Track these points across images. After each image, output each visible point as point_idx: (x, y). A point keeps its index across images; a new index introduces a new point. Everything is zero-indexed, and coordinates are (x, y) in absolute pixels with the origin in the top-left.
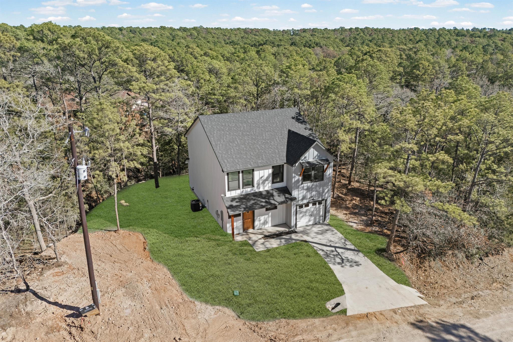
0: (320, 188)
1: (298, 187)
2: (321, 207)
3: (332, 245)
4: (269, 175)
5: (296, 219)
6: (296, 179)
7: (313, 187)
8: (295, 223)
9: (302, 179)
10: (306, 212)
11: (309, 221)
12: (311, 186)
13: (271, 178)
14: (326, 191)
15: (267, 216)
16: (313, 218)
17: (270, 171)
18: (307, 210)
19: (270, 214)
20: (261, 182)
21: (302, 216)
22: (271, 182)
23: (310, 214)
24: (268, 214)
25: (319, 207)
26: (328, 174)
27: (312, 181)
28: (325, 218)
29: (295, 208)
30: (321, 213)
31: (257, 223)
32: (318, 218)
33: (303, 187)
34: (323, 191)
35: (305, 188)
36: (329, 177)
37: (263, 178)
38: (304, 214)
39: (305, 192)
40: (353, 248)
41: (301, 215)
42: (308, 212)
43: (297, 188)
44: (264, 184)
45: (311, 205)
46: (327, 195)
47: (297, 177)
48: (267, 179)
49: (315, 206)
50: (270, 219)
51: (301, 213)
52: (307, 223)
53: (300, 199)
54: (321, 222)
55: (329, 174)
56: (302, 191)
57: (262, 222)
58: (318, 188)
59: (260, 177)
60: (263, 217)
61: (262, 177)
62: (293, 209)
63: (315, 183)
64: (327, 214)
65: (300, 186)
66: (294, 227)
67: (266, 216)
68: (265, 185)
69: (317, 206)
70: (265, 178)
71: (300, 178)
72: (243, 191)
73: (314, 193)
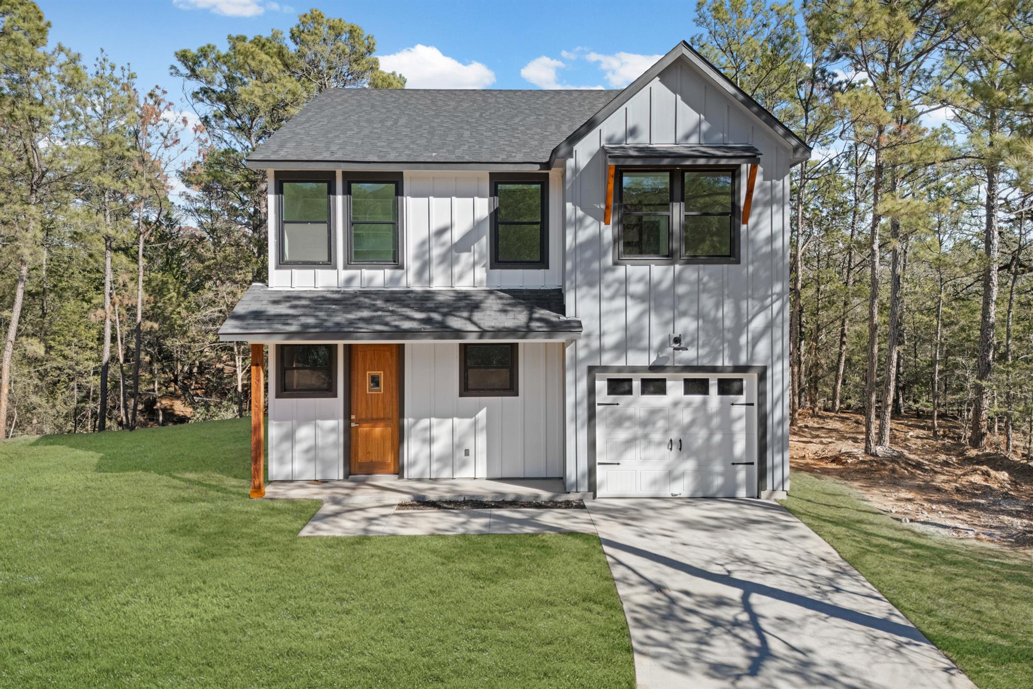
0: (719, 305)
1: (594, 280)
2: (738, 411)
3: (737, 576)
4: (477, 225)
5: (592, 445)
6: (583, 235)
7: (681, 289)
8: (583, 465)
9: (616, 241)
10: (646, 423)
11: (671, 476)
12: (666, 284)
13: (484, 242)
14: (758, 323)
15: (467, 422)
16: (689, 465)
17: (483, 207)
18: (654, 412)
19: (482, 414)
20: (436, 252)
21: (630, 443)
22: (487, 260)
23: (674, 435)
24: (471, 414)
25: (724, 411)
26: (764, 232)
27: (670, 257)
28: (762, 475)
29: (583, 385)
30: (739, 448)
31: (412, 449)
32: (718, 467)
33: (626, 281)
34: (740, 325)
35: (637, 288)
36: (773, 253)
37: (447, 237)
38: (639, 431)
39: (634, 310)
40: (878, 615)
41: (622, 435)
42: (661, 423)
43: (591, 285)
44: (451, 265)
45: (675, 389)
46: (762, 347)
47: (591, 228)
48: (464, 244)
49: (697, 398)
50: (482, 441)
51: (619, 422)
52: (654, 482)
53: (610, 340)
54: (742, 493)
55: (771, 238)
56: (619, 303)
57: (438, 448)
58: (707, 302)
59: (434, 227)
60: (449, 422)
61: (441, 232)
62: (575, 391)
63: (691, 273)
64: (774, 458)
65: (609, 277)
66: (584, 488)
67: (463, 424)
68: (457, 269)
69: (714, 398)
70: (456, 238)
71: (609, 233)
72: (349, 280)
73: (686, 325)
